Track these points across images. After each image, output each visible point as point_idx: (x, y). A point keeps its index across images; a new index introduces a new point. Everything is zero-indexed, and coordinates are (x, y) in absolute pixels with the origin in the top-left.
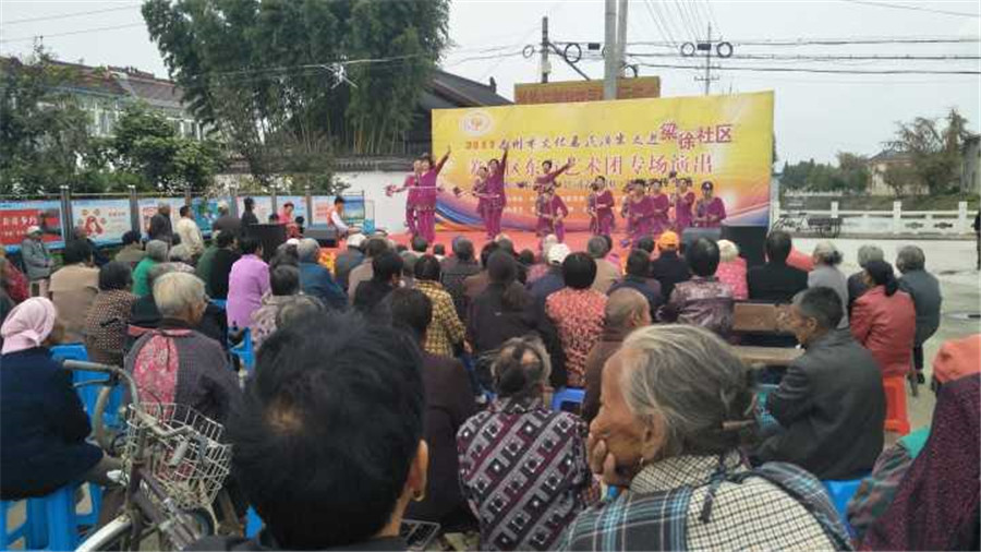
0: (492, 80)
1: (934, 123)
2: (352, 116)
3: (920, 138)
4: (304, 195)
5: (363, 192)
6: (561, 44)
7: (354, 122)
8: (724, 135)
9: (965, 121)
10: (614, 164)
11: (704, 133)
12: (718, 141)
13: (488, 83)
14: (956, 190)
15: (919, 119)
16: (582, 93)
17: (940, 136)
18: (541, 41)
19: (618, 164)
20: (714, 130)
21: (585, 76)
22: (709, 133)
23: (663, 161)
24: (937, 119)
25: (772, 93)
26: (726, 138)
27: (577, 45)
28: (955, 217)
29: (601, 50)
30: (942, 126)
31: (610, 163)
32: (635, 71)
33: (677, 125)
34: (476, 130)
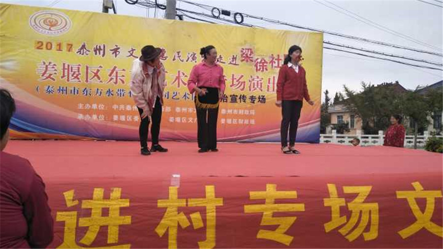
11: (275, 60)
20: (282, 58)
23: (242, 80)
33: (253, 50)
34: (50, 29)
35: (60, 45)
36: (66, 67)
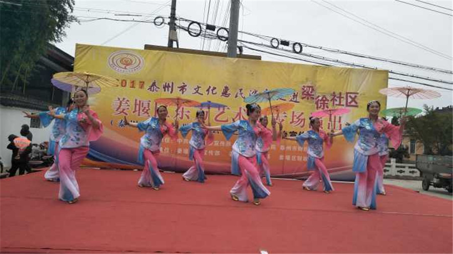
6: (186, 20)
8: (352, 101)
11: (337, 98)
12: (347, 105)
20: (345, 97)
22: (340, 98)
25: (387, 72)
27: (199, 24)
29: (215, 32)
33: (315, 88)
34: (125, 68)
35: (133, 82)
36: (138, 102)
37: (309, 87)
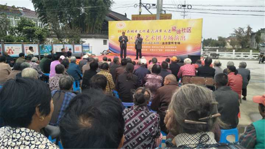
0: (125, 14)
1: (243, 29)
2: (86, 23)
3: (240, 33)
4: (72, 44)
5: (89, 44)
6: (145, 4)
7: (87, 24)
8: (189, 30)
9: (251, 28)
10: (159, 38)
11: (184, 30)
12: (187, 32)
13: (124, 15)
14: (248, 47)
15: (239, 28)
16: (150, 18)
17: (245, 33)
18: (139, 3)
19: (160, 38)
20: (186, 29)
21: (151, 13)
22: (185, 29)
23: (172, 37)
24: (245, 28)
25: (202, 19)
26: (189, 31)
27: (149, 4)
28: (249, 54)
29: (156, 6)
30: (246, 30)
31: (158, 37)
32: (165, 12)
34: (121, 27)
37: (174, 27)
